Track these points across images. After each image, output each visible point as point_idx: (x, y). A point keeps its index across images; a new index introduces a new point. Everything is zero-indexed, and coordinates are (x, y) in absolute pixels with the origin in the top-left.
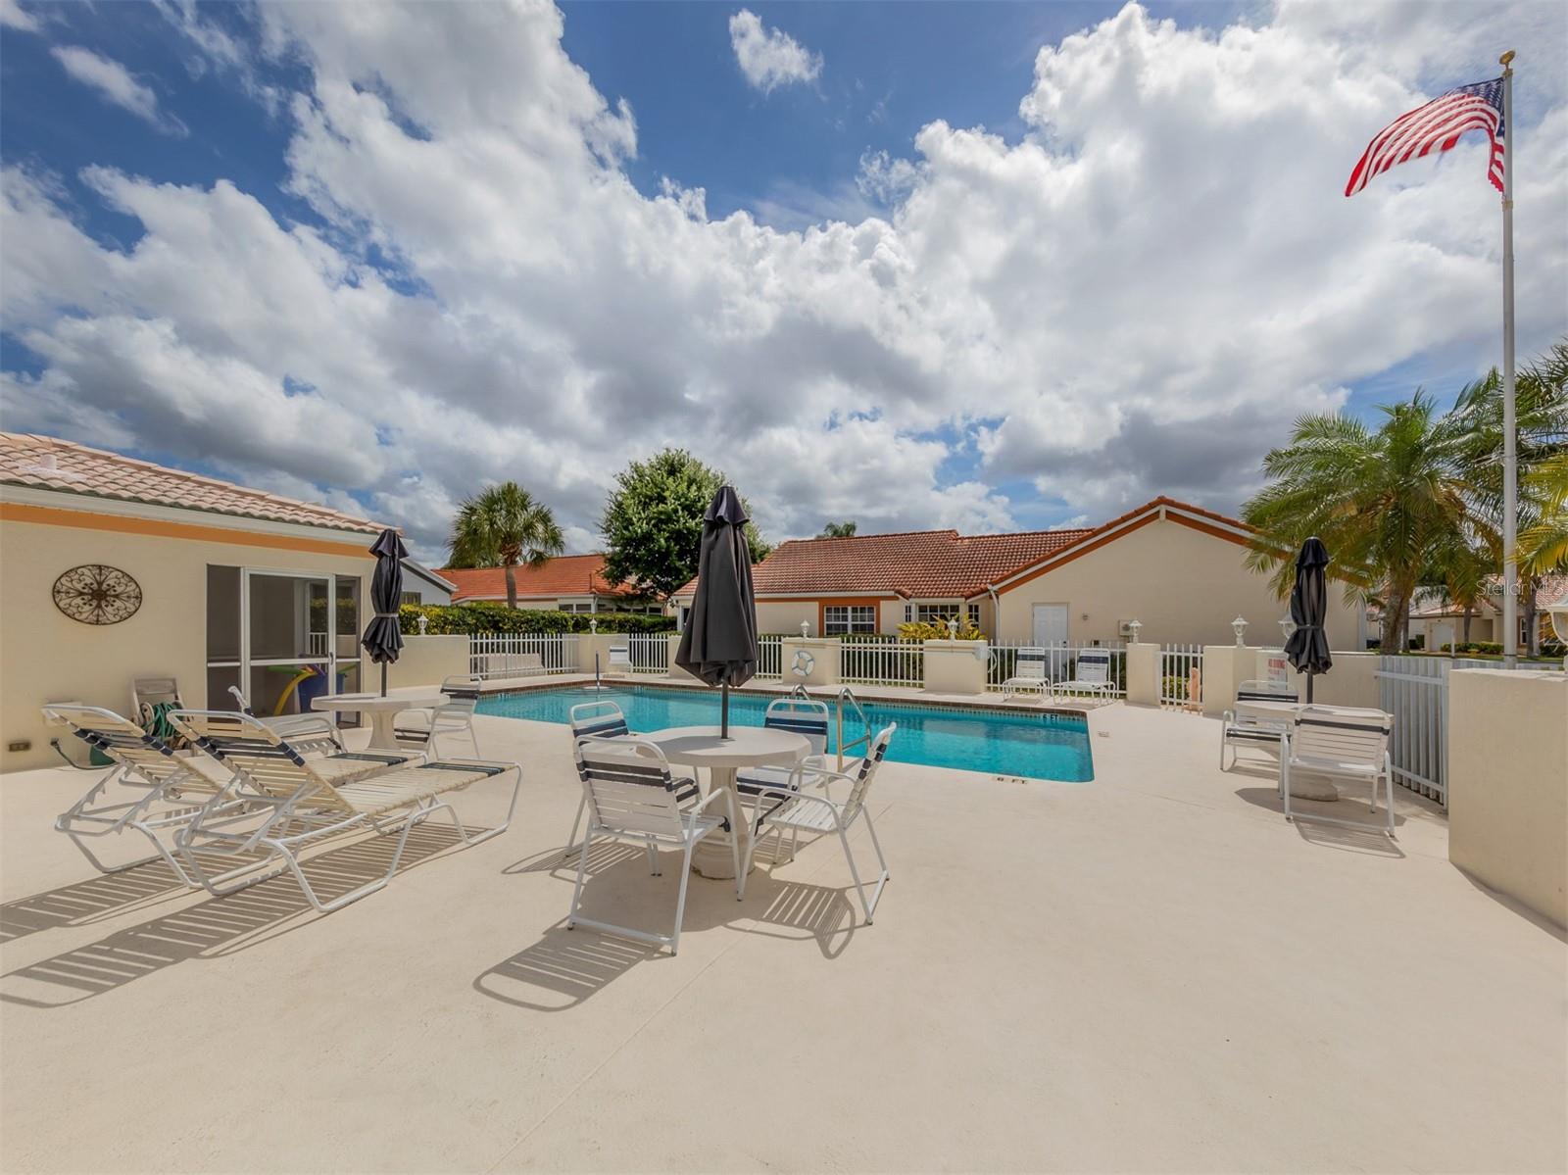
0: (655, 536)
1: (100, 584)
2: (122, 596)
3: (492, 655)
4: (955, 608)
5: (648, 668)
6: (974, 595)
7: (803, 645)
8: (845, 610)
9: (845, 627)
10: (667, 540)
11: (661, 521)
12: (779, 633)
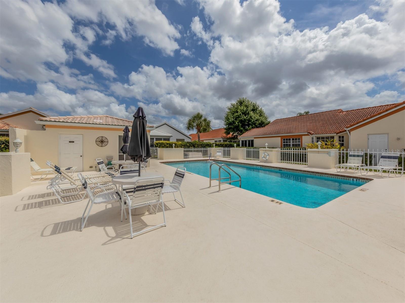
0: (235, 122)
1: (102, 140)
2: (106, 142)
3: (191, 153)
4: (333, 137)
5: (227, 156)
6: (341, 132)
7: (266, 150)
8: (290, 140)
9: (290, 145)
10: (238, 123)
11: (237, 118)
12: (260, 147)
